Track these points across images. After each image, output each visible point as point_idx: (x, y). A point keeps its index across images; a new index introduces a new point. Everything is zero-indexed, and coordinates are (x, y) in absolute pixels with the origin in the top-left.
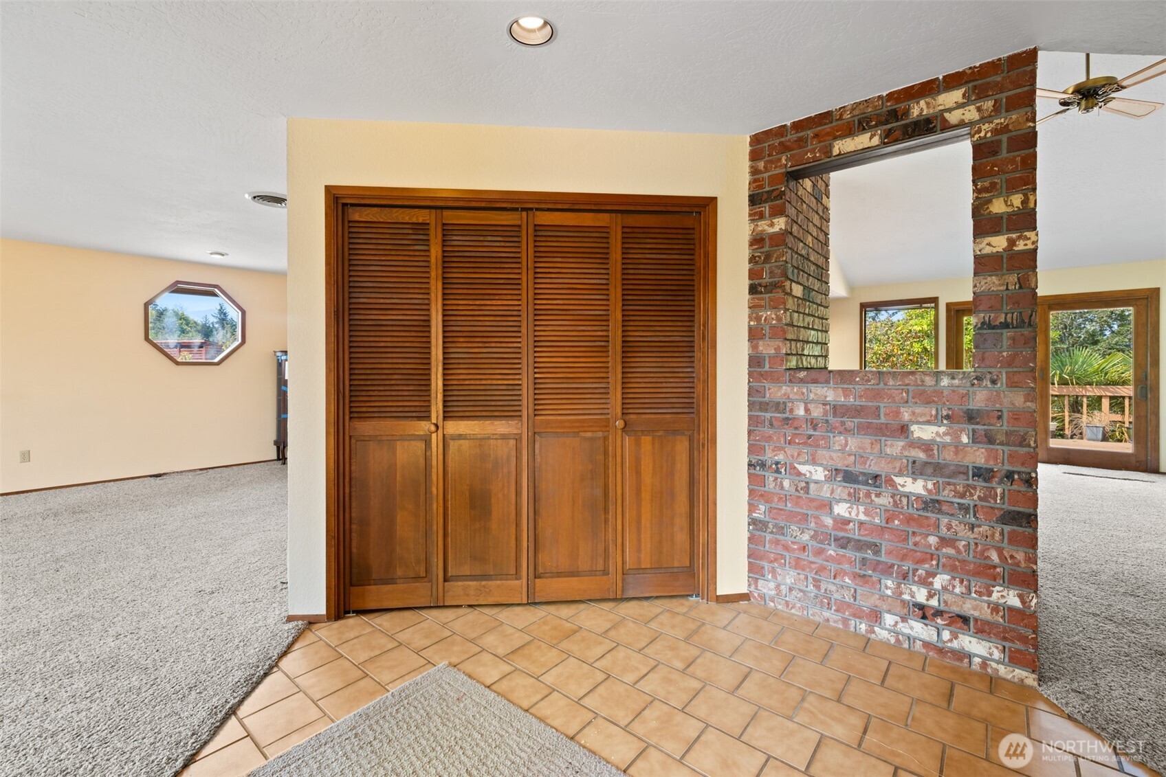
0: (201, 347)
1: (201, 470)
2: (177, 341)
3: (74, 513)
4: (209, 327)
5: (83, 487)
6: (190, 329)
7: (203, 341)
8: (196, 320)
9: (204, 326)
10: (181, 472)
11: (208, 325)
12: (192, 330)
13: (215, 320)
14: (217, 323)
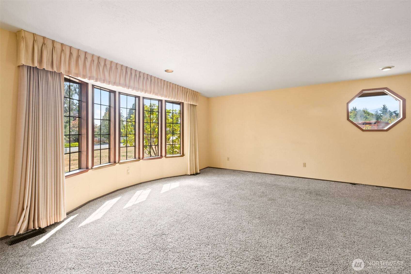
0: (375, 124)
1: (377, 186)
2: (364, 122)
3: (317, 194)
4: (379, 115)
5: (323, 182)
6: (370, 117)
7: (376, 121)
8: (372, 113)
9: (376, 115)
10: (366, 185)
11: (378, 115)
12: (371, 117)
13: (381, 112)
14: (382, 113)
